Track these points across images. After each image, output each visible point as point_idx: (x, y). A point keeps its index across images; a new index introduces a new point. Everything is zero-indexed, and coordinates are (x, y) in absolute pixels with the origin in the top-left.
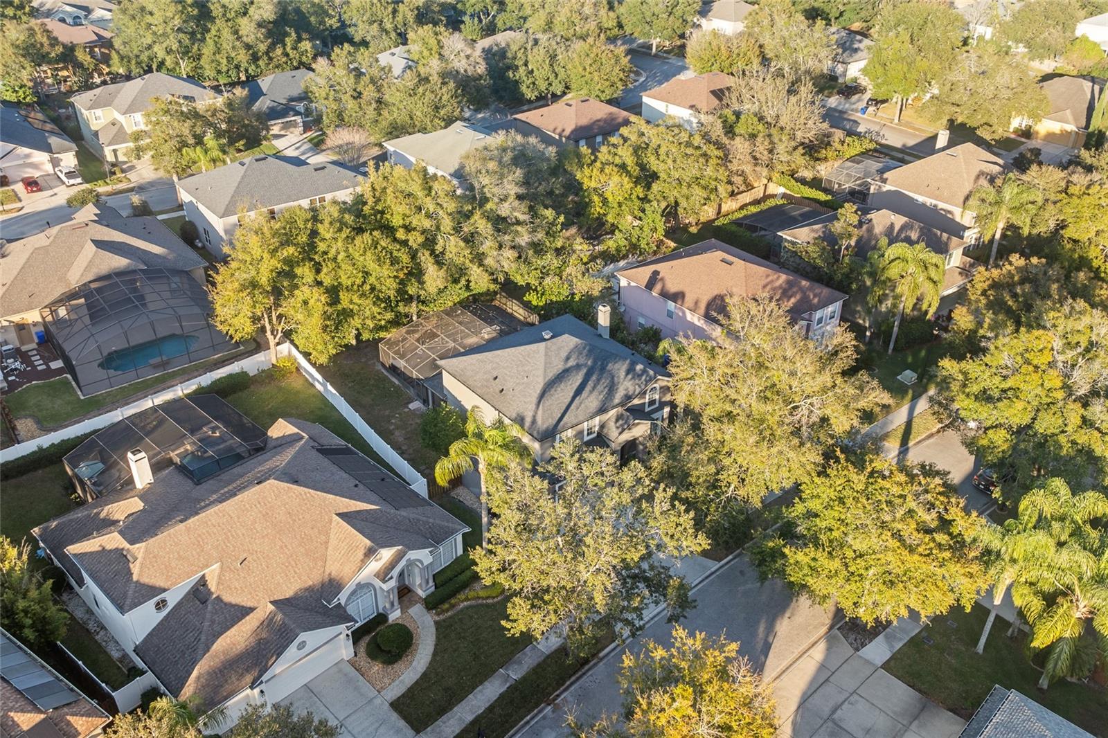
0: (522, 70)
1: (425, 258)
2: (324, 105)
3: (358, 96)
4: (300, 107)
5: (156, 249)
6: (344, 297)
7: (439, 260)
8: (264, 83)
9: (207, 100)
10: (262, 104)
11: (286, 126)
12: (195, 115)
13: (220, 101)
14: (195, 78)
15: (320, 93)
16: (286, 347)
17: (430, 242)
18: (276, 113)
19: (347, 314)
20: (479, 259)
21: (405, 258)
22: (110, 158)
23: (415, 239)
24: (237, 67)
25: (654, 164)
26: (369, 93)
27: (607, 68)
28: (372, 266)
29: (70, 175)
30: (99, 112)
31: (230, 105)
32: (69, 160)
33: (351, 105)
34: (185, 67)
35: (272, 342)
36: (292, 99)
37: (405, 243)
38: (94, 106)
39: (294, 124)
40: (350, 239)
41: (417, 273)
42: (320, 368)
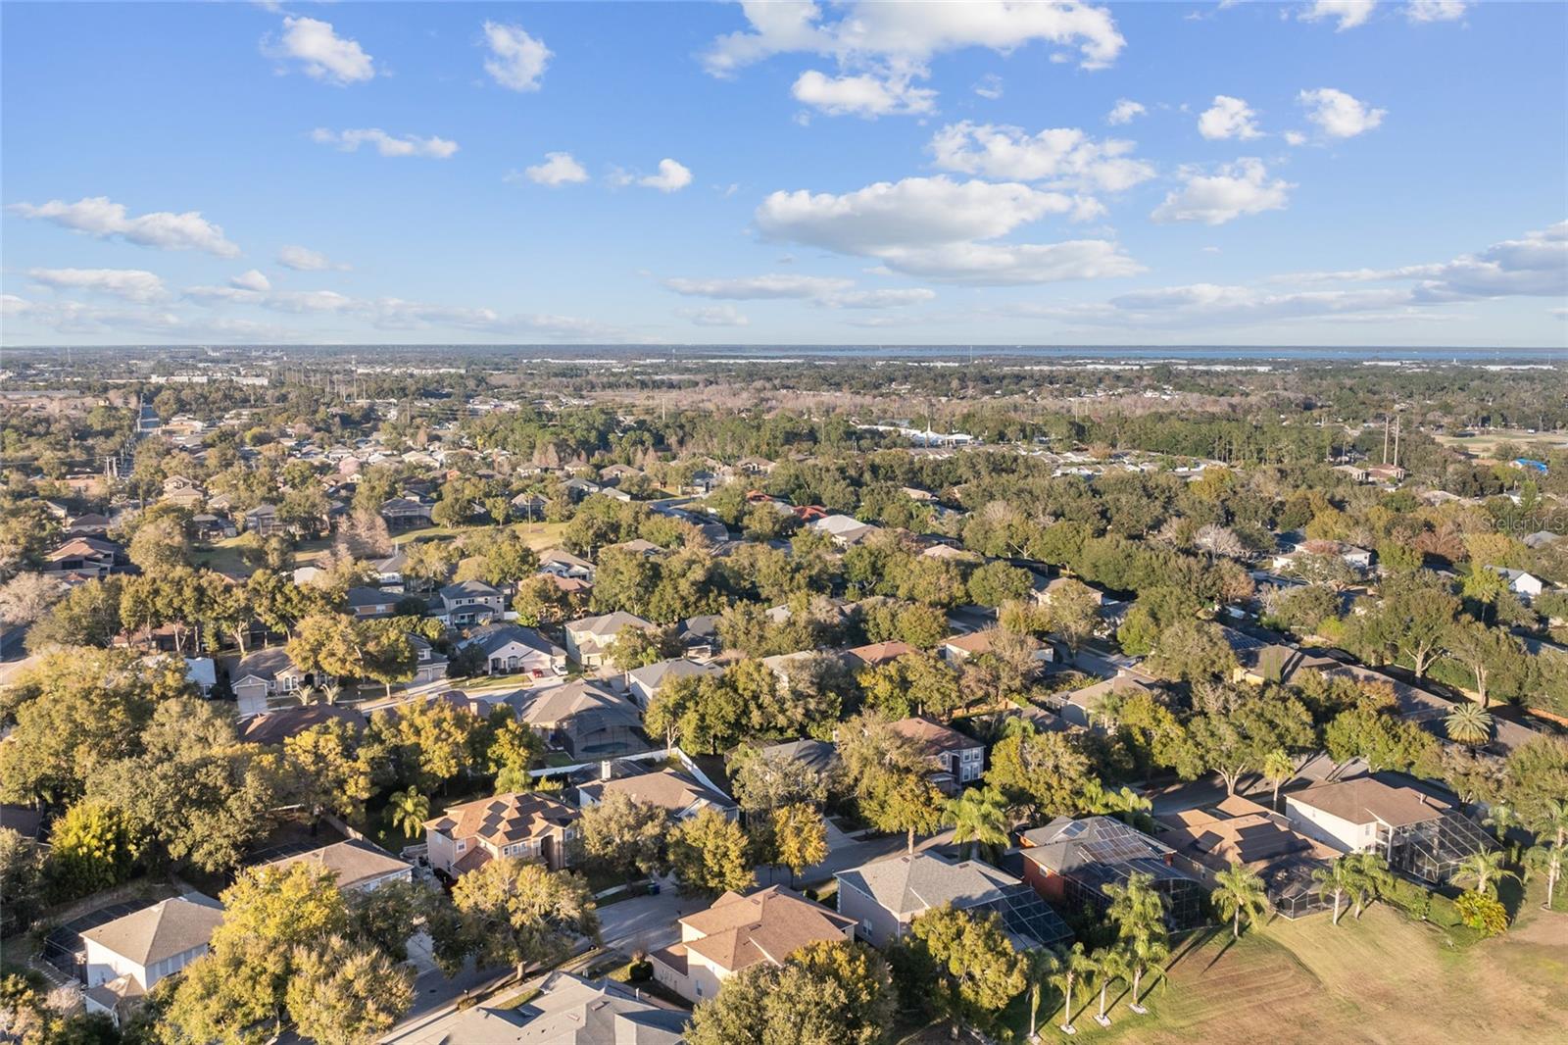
0: (871, 623)
1: (752, 705)
2: (725, 637)
3: (747, 633)
4: (710, 639)
5: (616, 700)
6: (708, 719)
7: (760, 707)
8: (690, 623)
9: (651, 629)
10: (687, 635)
11: (701, 651)
12: (643, 636)
13: (659, 631)
14: (644, 616)
15: (723, 629)
16: (676, 749)
17: (755, 697)
18: (696, 642)
19: (709, 727)
20: (783, 711)
21: (741, 703)
22: (584, 661)
23: (747, 695)
24: (673, 612)
25: (911, 677)
26: (755, 631)
27: (927, 624)
28: (724, 704)
29: (561, 669)
30: (582, 633)
31: (665, 633)
32: (561, 661)
33: (742, 637)
34: (637, 609)
35: (670, 743)
36: (707, 634)
37: (741, 696)
38: (581, 629)
39: (705, 650)
40: (714, 692)
41: (746, 712)
42: (692, 758)
